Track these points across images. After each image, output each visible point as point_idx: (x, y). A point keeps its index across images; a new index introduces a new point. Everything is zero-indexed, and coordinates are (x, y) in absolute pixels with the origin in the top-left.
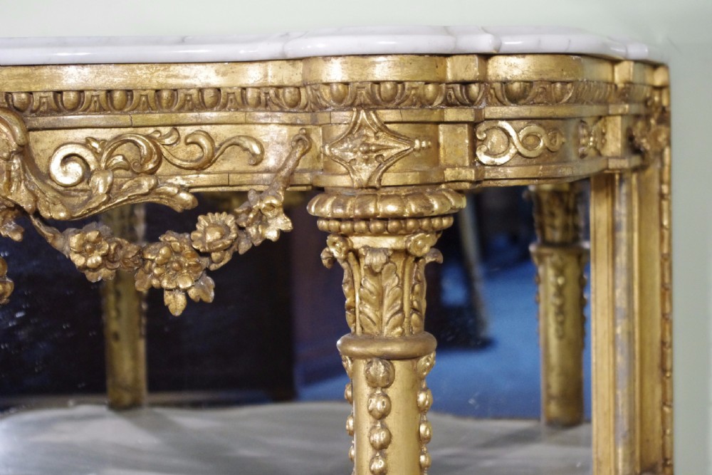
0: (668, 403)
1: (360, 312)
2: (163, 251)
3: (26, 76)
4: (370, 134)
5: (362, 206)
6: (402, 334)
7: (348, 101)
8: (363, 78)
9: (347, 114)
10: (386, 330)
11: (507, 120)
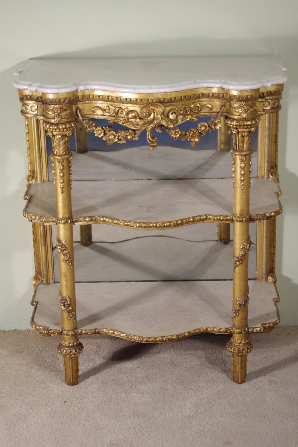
0: (277, 151)
1: (239, 145)
2: (192, 133)
3: (164, 95)
4: (246, 107)
5: (243, 123)
6: (248, 150)
7: (241, 99)
8: (245, 95)
9: (240, 102)
10: (245, 149)
11: (270, 99)
